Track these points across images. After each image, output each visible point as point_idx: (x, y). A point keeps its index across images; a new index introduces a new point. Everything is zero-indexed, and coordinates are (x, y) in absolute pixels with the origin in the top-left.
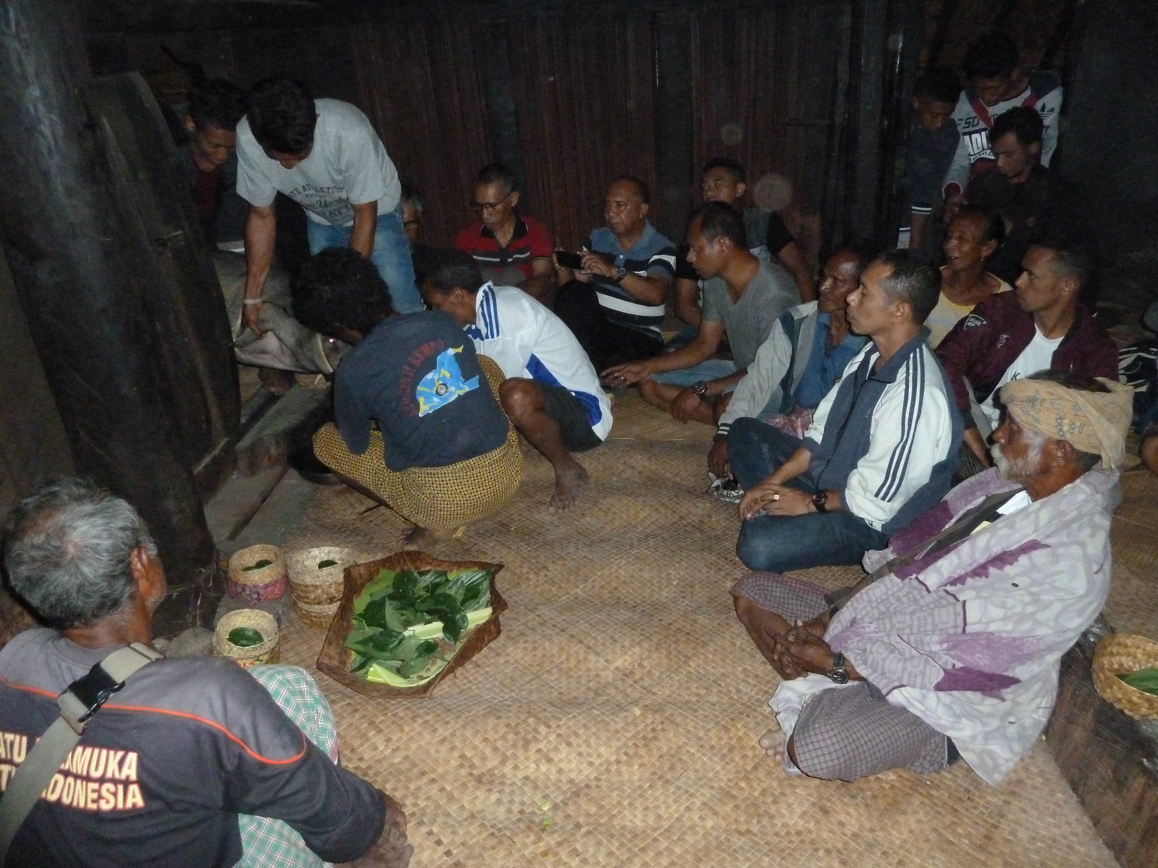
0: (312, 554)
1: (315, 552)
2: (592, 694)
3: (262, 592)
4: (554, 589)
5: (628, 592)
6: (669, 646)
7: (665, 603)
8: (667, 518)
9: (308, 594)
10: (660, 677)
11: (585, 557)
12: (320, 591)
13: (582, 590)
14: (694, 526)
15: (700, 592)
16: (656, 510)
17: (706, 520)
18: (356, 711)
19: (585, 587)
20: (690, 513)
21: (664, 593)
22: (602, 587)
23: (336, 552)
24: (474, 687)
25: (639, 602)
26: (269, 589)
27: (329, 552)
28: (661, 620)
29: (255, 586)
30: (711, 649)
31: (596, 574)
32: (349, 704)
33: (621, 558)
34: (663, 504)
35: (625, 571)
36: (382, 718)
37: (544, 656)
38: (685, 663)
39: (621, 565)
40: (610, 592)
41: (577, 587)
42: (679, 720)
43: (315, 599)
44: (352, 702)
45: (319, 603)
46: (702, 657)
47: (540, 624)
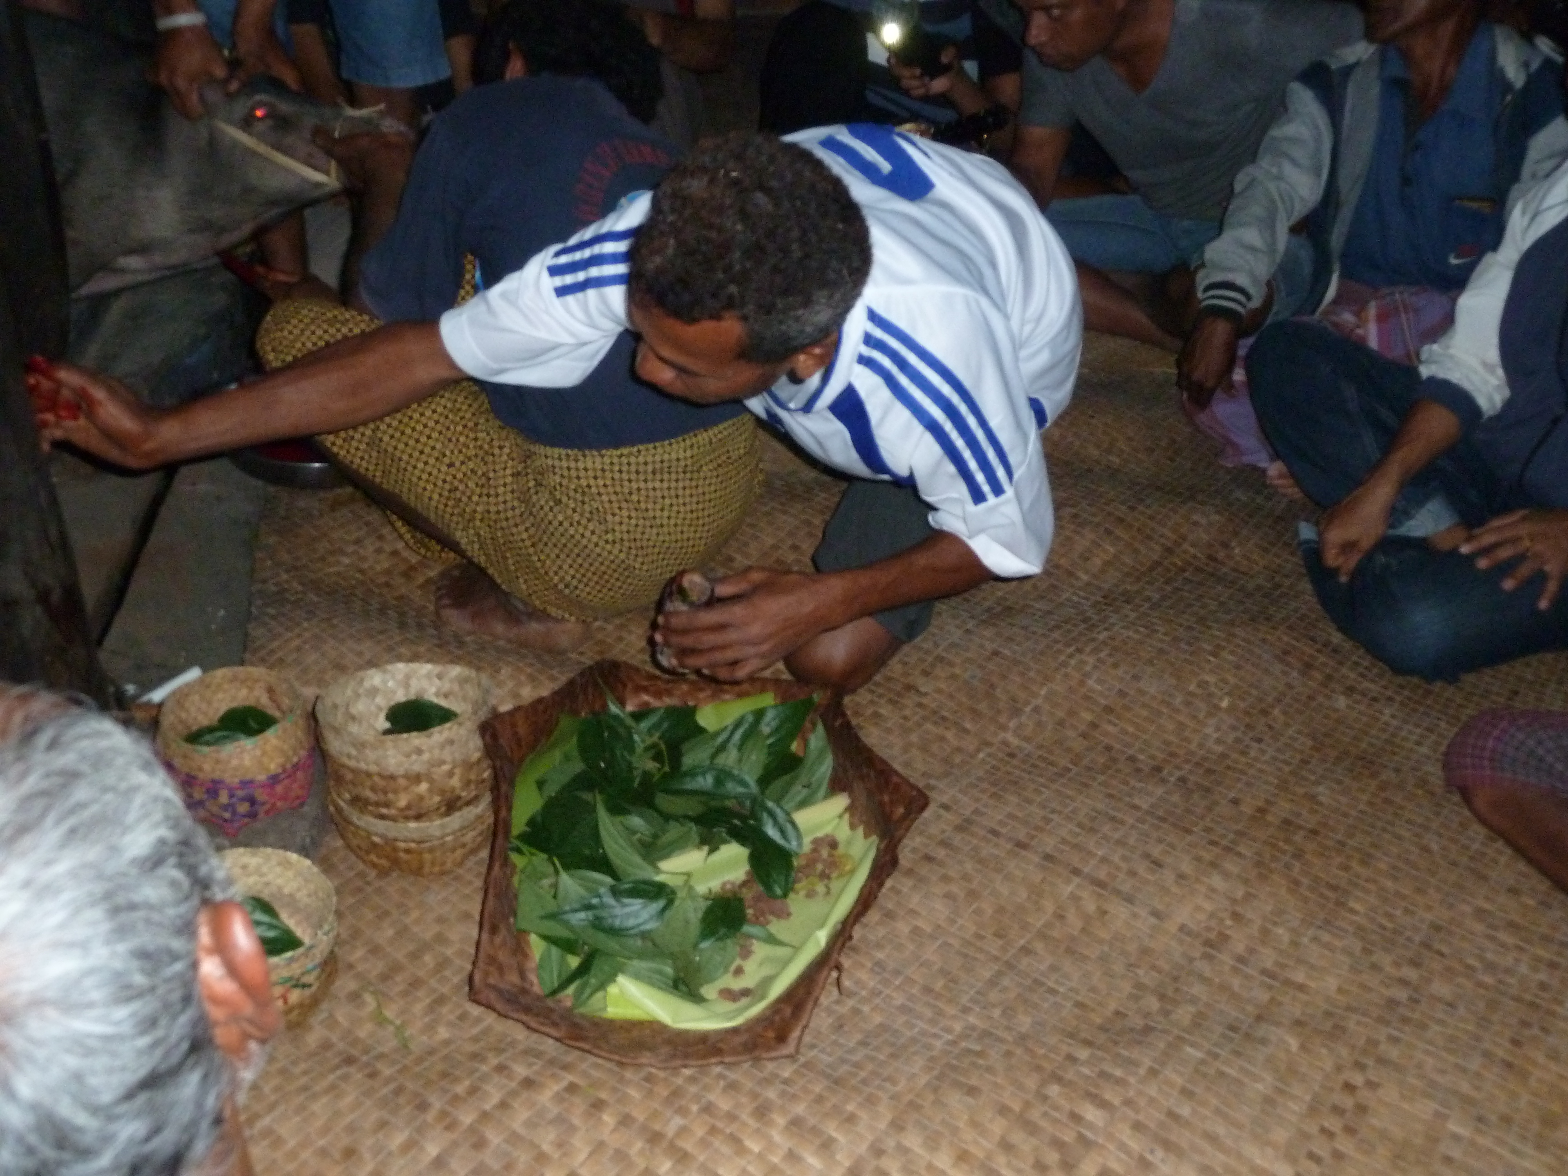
0: (367, 684)
1: (375, 678)
2: (1153, 1003)
3: (261, 795)
4: (950, 735)
5: (1125, 732)
6: (1288, 866)
7: (1224, 756)
8: (1136, 551)
9: (391, 796)
10: (1295, 944)
11: (996, 653)
12: (424, 787)
13: (1016, 733)
14: (1198, 570)
15: (1287, 725)
16: (1109, 532)
17: (1221, 555)
18: (598, 1105)
19: (1020, 726)
20: (1184, 538)
21: (1209, 730)
22: (1061, 723)
23: (428, 676)
24: (866, 1009)
25: (1161, 756)
26: (279, 789)
27: (408, 677)
28: (1235, 802)
29: (246, 783)
30: (1382, 866)
31: (1035, 695)
32: (572, 1088)
33: (1079, 651)
34: (1121, 520)
35: (1099, 681)
36: (677, 1121)
37: (1000, 910)
38: (1340, 904)
39: (1088, 668)
40: (1084, 736)
41: (1004, 728)
42: (1394, 1053)
43: (408, 807)
44: (581, 1082)
45: (418, 817)
46: (1372, 887)
47: (959, 828)
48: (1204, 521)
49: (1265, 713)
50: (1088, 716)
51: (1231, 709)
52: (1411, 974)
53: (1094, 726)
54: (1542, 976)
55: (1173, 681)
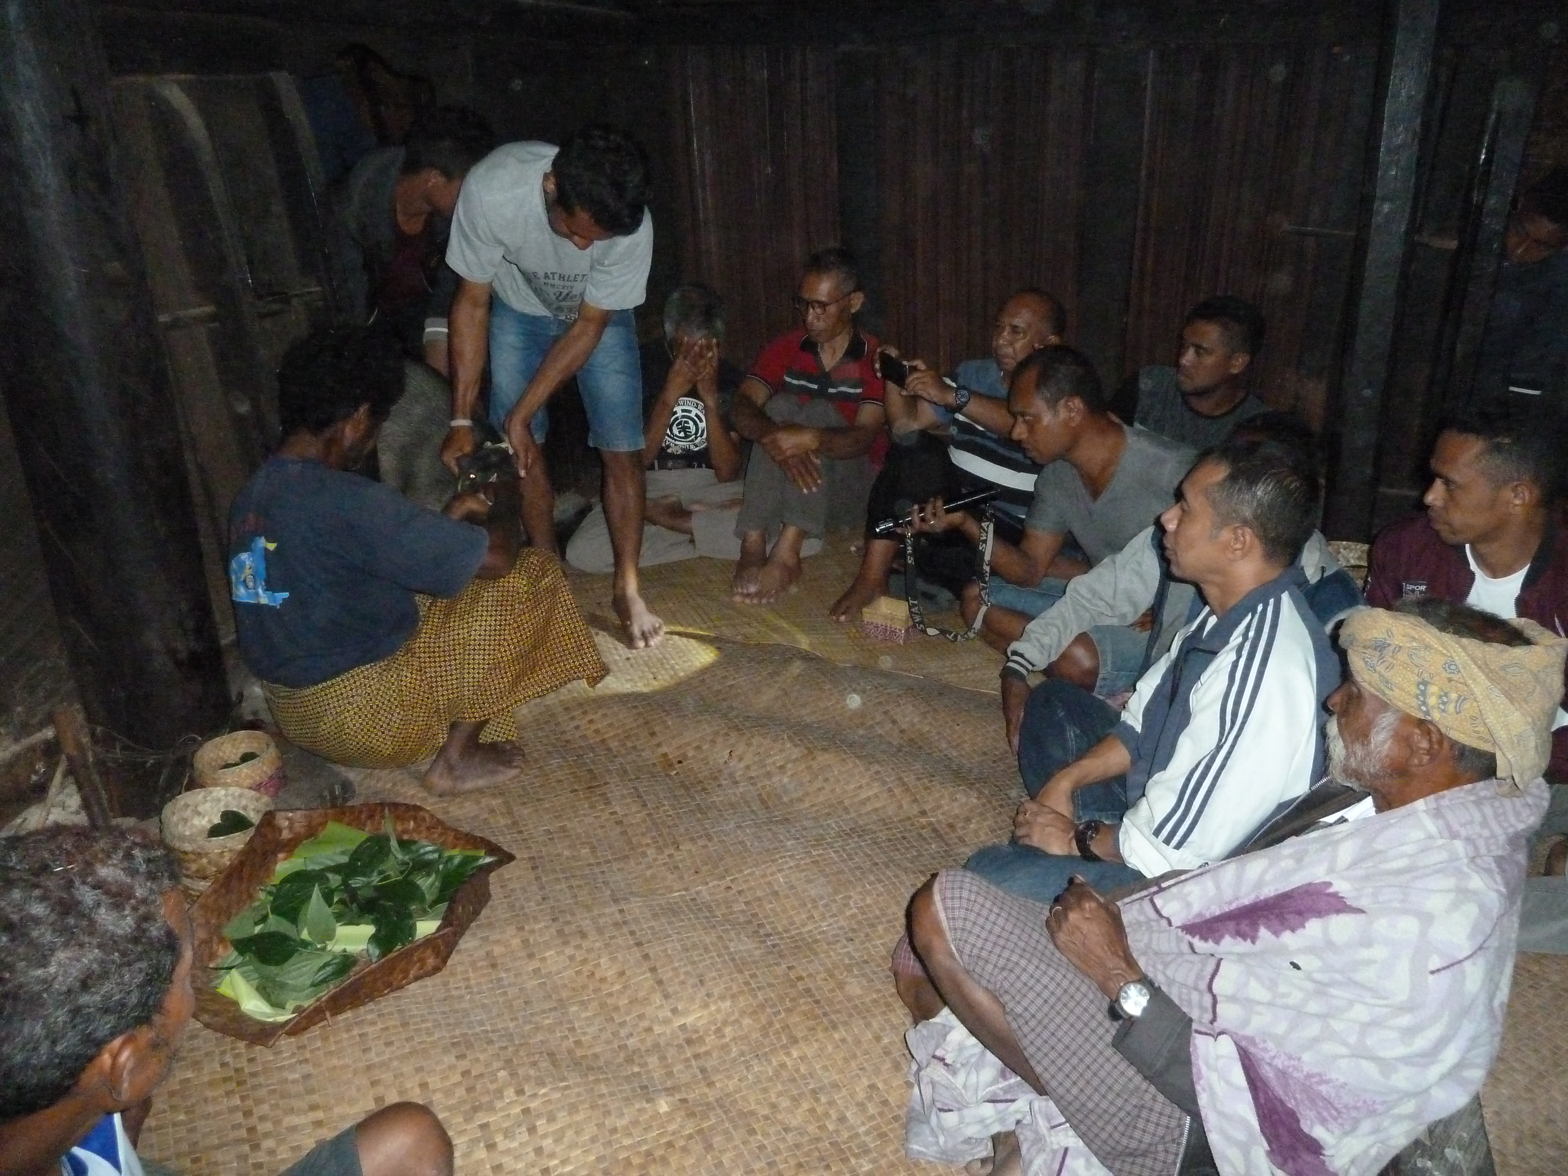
2: (621, 1058)
4: (670, 877)
5: (773, 909)
6: (776, 1013)
7: (816, 941)
8: (900, 807)
10: (735, 1060)
11: (742, 842)
13: (708, 889)
14: (934, 830)
15: (880, 937)
17: (958, 825)
19: (715, 886)
21: (824, 925)
22: (740, 892)
25: (779, 930)
28: (790, 968)
30: (837, 1036)
33: (791, 855)
34: (904, 784)
35: (786, 877)
37: (591, 976)
40: (746, 903)
41: (705, 884)
46: (816, 1045)
47: (616, 924)
48: (964, 800)
49: (872, 926)
50: (759, 893)
51: (853, 916)
52: (785, 1103)
53: (759, 899)
54: (868, 1139)
55: (830, 890)
